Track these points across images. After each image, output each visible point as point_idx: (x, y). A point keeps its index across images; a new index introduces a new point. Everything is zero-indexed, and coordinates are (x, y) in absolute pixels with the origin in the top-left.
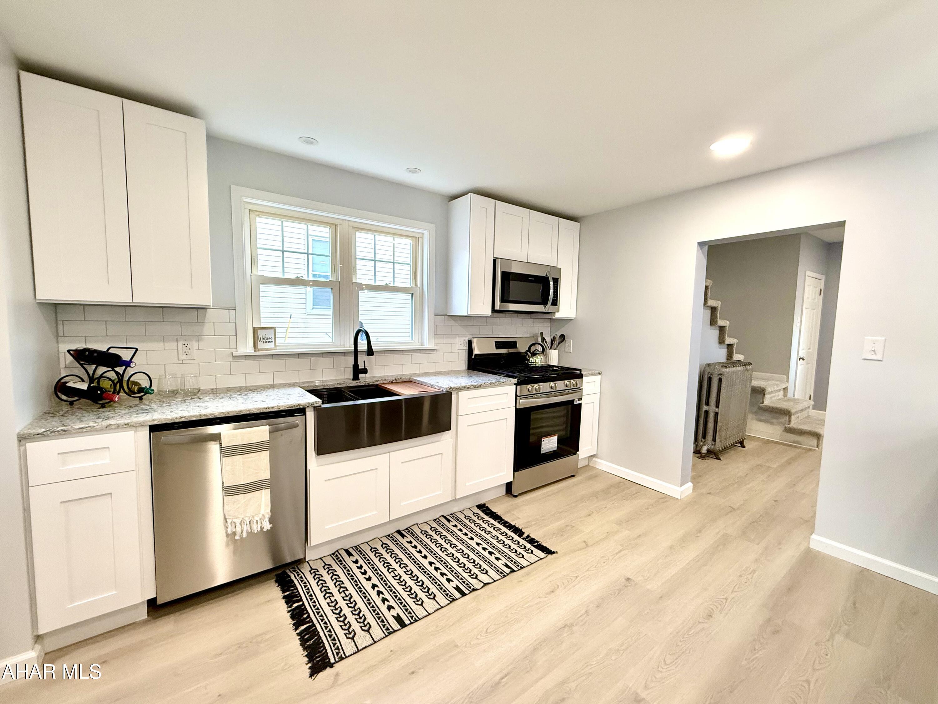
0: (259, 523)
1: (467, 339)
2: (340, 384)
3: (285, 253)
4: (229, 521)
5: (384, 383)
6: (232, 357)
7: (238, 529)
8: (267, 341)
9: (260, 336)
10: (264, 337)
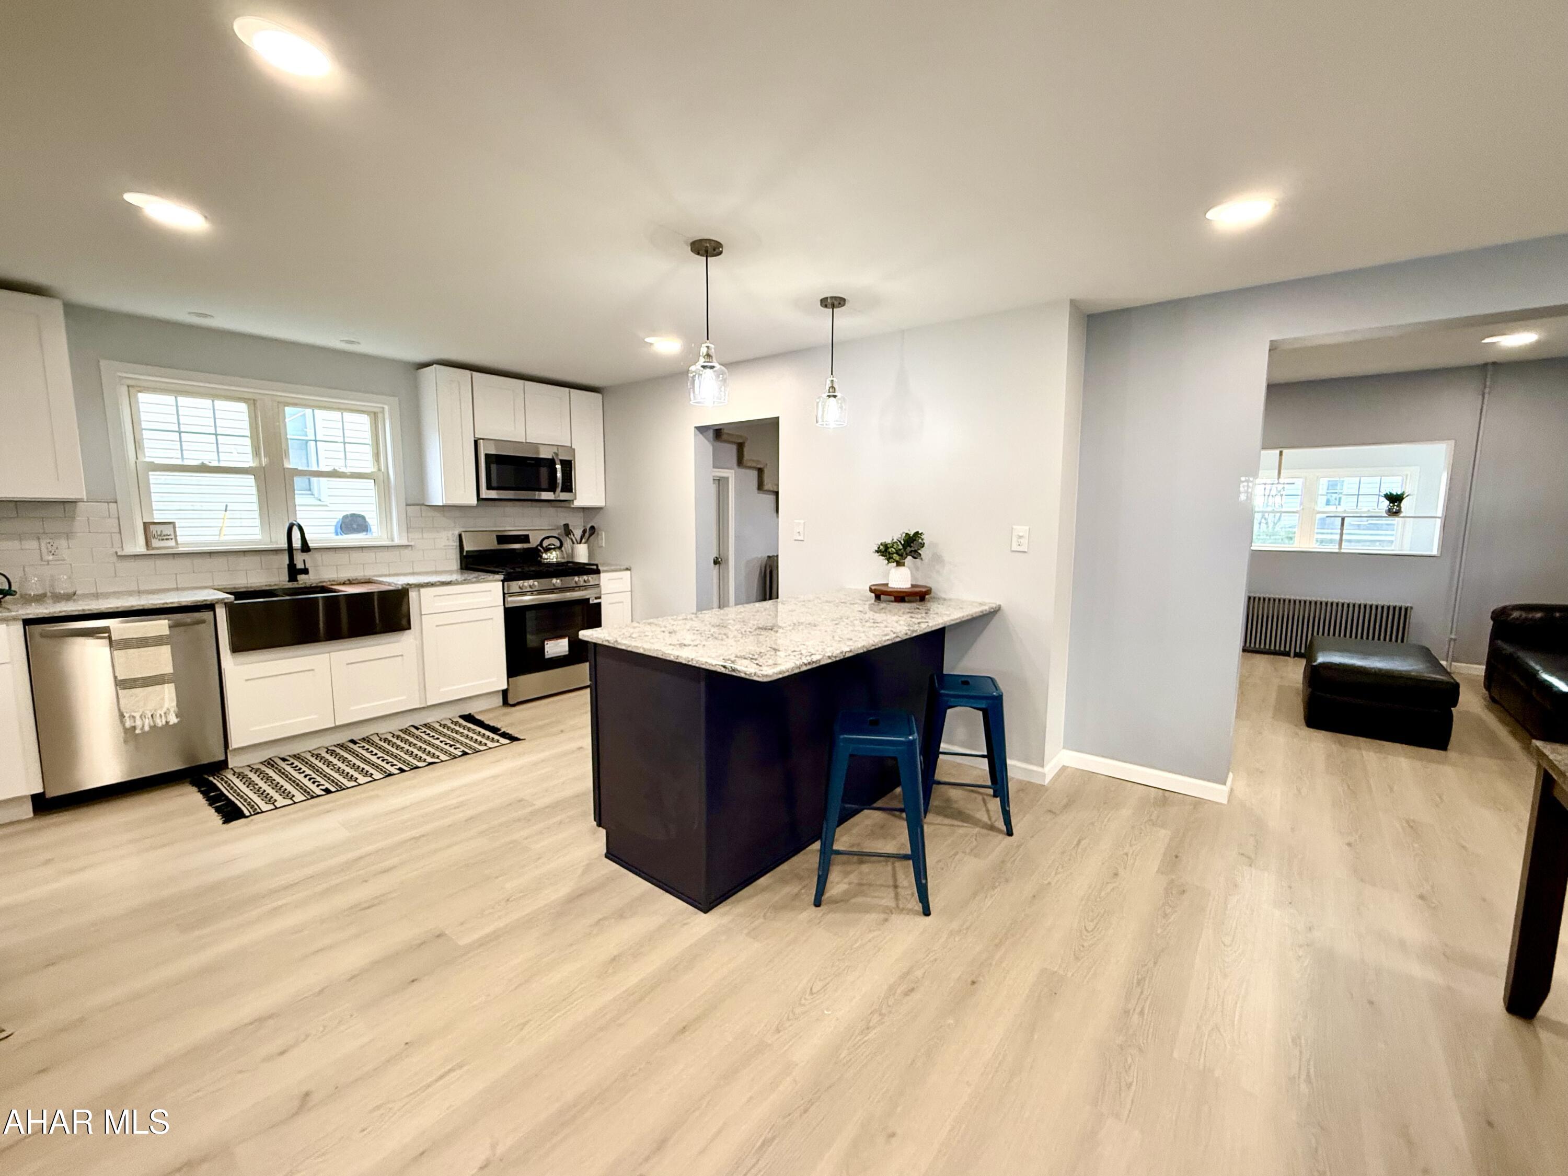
0: (163, 717)
1: (457, 533)
2: (270, 585)
3: (182, 434)
4: (127, 715)
5: (332, 585)
6: (116, 557)
7: (139, 723)
8: (165, 538)
9: (154, 532)
10: (159, 533)
